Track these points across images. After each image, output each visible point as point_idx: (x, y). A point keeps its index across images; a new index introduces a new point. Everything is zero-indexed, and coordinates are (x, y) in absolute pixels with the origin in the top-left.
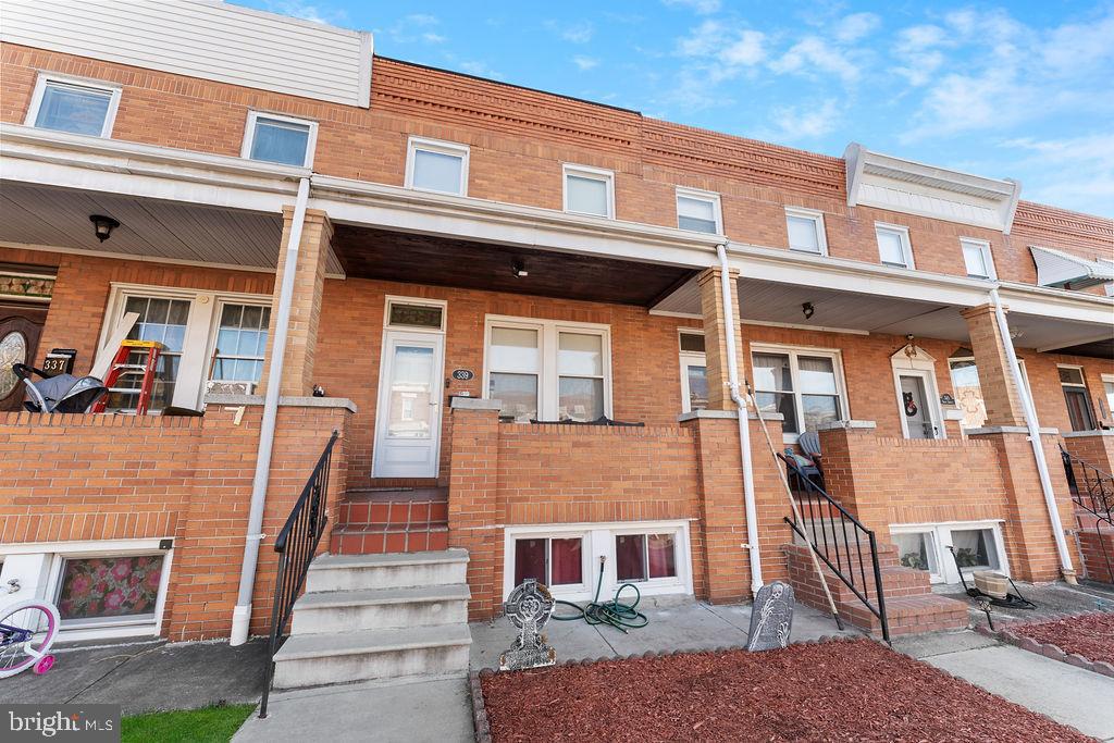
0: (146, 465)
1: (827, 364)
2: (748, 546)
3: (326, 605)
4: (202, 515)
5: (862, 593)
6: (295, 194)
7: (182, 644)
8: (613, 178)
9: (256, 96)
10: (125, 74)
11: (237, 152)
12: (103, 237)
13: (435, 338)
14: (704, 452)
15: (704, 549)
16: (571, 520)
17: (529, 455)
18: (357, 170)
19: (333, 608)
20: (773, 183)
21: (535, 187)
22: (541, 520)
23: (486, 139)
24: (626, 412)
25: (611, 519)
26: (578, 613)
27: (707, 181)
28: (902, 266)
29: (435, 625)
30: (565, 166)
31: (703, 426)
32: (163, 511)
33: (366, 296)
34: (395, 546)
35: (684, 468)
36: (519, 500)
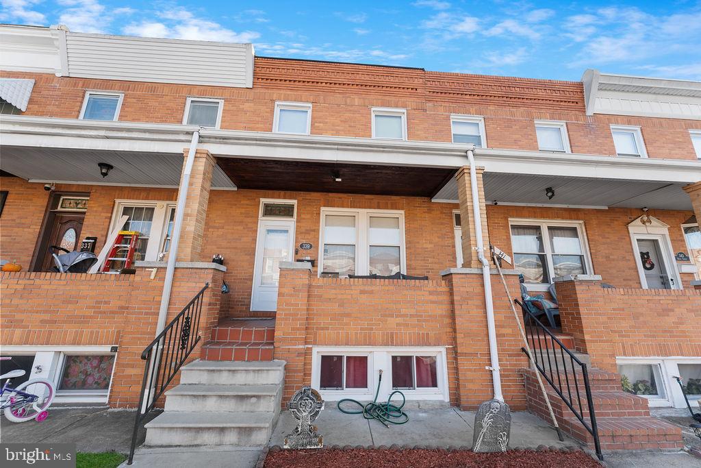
0: (106, 303)
1: (573, 232)
2: (491, 369)
3: (186, 393)
4: (133, 333)
5: (579, 412)
6: (190, 141)
7: (116, 410)
8: (405, 113)
9: (190, 89)
10: (125, 85)
11: (180, 122)
12: (105, 175)
13: (289, 223)
14: (456, 298)
15: (457, 369)
16: (358, 344)
17: (330, 299)
18: (245, 125)
19: (189, 395)
20: (524, 105)
21: (352, 124)
22: (337, 343)
23: (322, 97)
24: (415, 269)
25: (386, 344)
26: (361, 409)
27: (473, 109)
28: (637, 156)
29: (252, 412)
30: (373, 109)
31: (455, 280)
32: (113, 329)
33: (249, 199)
34: (240, 357)
35: (442, 310)
36: (322, 329)
